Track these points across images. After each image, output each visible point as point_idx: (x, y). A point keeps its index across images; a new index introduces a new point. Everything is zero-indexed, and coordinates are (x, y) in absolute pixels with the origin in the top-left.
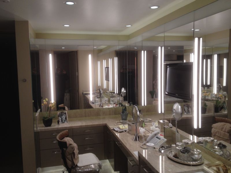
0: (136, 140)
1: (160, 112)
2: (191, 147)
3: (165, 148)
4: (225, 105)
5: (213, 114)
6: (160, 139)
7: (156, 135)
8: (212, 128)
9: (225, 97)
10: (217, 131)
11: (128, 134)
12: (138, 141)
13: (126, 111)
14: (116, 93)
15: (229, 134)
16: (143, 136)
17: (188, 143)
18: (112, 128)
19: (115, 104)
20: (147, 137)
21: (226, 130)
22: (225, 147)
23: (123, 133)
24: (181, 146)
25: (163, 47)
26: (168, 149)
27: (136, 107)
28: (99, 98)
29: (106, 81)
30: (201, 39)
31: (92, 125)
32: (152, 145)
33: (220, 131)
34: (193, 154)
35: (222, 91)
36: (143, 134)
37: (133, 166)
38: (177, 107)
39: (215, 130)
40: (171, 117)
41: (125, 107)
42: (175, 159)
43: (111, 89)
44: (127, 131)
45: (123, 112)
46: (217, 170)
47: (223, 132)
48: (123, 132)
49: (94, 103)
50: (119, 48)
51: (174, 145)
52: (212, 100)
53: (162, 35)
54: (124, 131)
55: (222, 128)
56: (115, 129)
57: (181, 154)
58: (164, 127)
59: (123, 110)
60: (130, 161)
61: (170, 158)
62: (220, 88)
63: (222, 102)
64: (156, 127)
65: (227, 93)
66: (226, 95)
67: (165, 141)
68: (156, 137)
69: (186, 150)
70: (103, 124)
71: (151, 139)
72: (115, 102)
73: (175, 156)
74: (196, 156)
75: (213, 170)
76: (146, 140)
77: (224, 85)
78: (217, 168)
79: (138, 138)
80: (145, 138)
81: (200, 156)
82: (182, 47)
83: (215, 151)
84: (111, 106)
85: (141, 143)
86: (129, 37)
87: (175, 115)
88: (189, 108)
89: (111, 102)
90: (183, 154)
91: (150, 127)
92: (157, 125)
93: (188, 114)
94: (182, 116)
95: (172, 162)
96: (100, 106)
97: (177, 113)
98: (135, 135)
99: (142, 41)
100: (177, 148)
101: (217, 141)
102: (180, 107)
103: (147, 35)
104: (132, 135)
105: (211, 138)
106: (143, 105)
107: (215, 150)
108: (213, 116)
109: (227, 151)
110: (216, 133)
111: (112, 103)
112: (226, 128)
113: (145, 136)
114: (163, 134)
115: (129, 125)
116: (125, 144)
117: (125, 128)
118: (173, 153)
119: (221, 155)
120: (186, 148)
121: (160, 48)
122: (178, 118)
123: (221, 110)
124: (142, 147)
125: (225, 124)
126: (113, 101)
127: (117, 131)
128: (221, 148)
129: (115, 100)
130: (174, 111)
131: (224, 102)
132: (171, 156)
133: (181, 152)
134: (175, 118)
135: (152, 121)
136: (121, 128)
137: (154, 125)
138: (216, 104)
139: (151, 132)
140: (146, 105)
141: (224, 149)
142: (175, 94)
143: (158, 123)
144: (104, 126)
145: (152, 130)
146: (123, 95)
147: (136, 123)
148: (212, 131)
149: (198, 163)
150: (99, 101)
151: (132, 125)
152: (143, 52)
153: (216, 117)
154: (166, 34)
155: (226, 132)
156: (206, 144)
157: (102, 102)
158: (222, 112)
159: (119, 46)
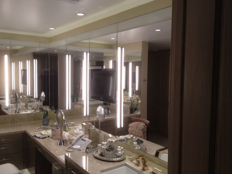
0: (60, 144)
1: (85, 115)
2: (115, 145)
3: (91, 148)
4: (138, 107)
5: (129, 115)
6: (85, 141)
7: (81, 137)
8: (129, 127)
9: (138, 100)
10: (133, 130)
11: (51, 140)
12: (62, 146)
13: (48, 116)
14: (35, 97)
15: (142, 132)
16: (68, 140)
17: (112, 142)
18: (32, 135)
19: (33, 109)
20: (72, 141)
21: (141, 129)
22: (142, 142)
23: (46, 139)
24: (106, 145)
25: (88, 53)
26: (94, 149)
27: (61, 110)
28: (14, 103)
29: (22, 84)
30: (123, 48)
31: (8, 133)
32: (79, 147)
33: (135, 130)
34: (117, 151)
35: (134, 95)
36: (67, 138)
37: (59, 170)
38: (100, 109)
39: (131, 129)
40: (95, 119)
41: (47, 112)
42: (102, 158)
43: (29, 93)
44: (50, 137)
45: (44, 117)
46: (137, 163)
47: (138, 131)
48: (45, 137)
49: (8, 109)
50: (41, 50)
51: (100, 145)
52: (128, 103)
53: (87, 41)
54: (47, 137)
55: (137, 127)
56: (37, 135)
57: (107, 152)
58: (89, 129)
59: (44, 115)
60: (56, 166)
61: (96, 158)
62: (134, 92)
63: (136, 104)
64: (80, 130)
65: (139, 96)
66: (139, 98)
67: (90, 142)
68: (81, 139)
69: (111, 148)
70: (21, 131)
71: (76, 142)
72: (33, 107)
73: (101, 155)
74: (119, 152)
75: (134, 163)
76: (71, 143)
77: (136, 90)
78: (137, 161)
79: (63, 142)
80: (70, 141)
81: (123, 152)
82: (102, 54)
83: (135, 147)
84: (29, 112)
85: (66, 147)
86: (50, 40)
87: (98, 117)
88: (109, 111)
89: (28, 108)
90: (109, 152)
91: (74, 130)
92: (81, 128)
93: (108, 116)
94: (104, 118)
95: (98, 161)
96: (16, 112)
97: (100, 115)
98: (59, 140)
99: (66, 45)
100: (102, 147)
101: (135, 138)
102: (103, 109)
103: (71, 39)
104: (56, 139)
105: (131, 135)
106: (67, 109)
107: (134, 145)
108: (129, 116)
109: (143, 145)
110: (132, 131)
111: (30, 108)
112: (140, 127)
113: (69, 140)
114: (88, 136)
115: (52, 130)
116: (49, 150)
117: (47, 133)
118: (99, 152)
119: (139, 150)
120: (111, 146)
121: (85, 53)
122: (101, 120)
123: (135, 111)
124: (67, 150)
125: (139, 123)
126: (30, 106)
127: (39, 138)
128: (138, 143)
129: (34, 105)
130: (98, 113)
131: (138, 104)
132: (97, 155)
133: (107, 150)
134: (98, 119)
135: (75, 125)
136: (43, 134)
137: (78, 128)
138: (131, 105)
139: (75, 135)
140: (70, 109)
141: (141, 144)
142: (100, 98)
143: (81, 126)
144: (23, 133)
145: (76, 133)
146: (43, 100)
147: (61, 127)
148: (129, 131)
149: (121, 158)
150: (14, 107)
151: (56, 129)
152: (67, 56)
153: (132, 117)
154: (91, 41)
155: (140, 130)
156: (127, 141)
157: (18, 108)
158: (135, 113)
159: (41, 48)
